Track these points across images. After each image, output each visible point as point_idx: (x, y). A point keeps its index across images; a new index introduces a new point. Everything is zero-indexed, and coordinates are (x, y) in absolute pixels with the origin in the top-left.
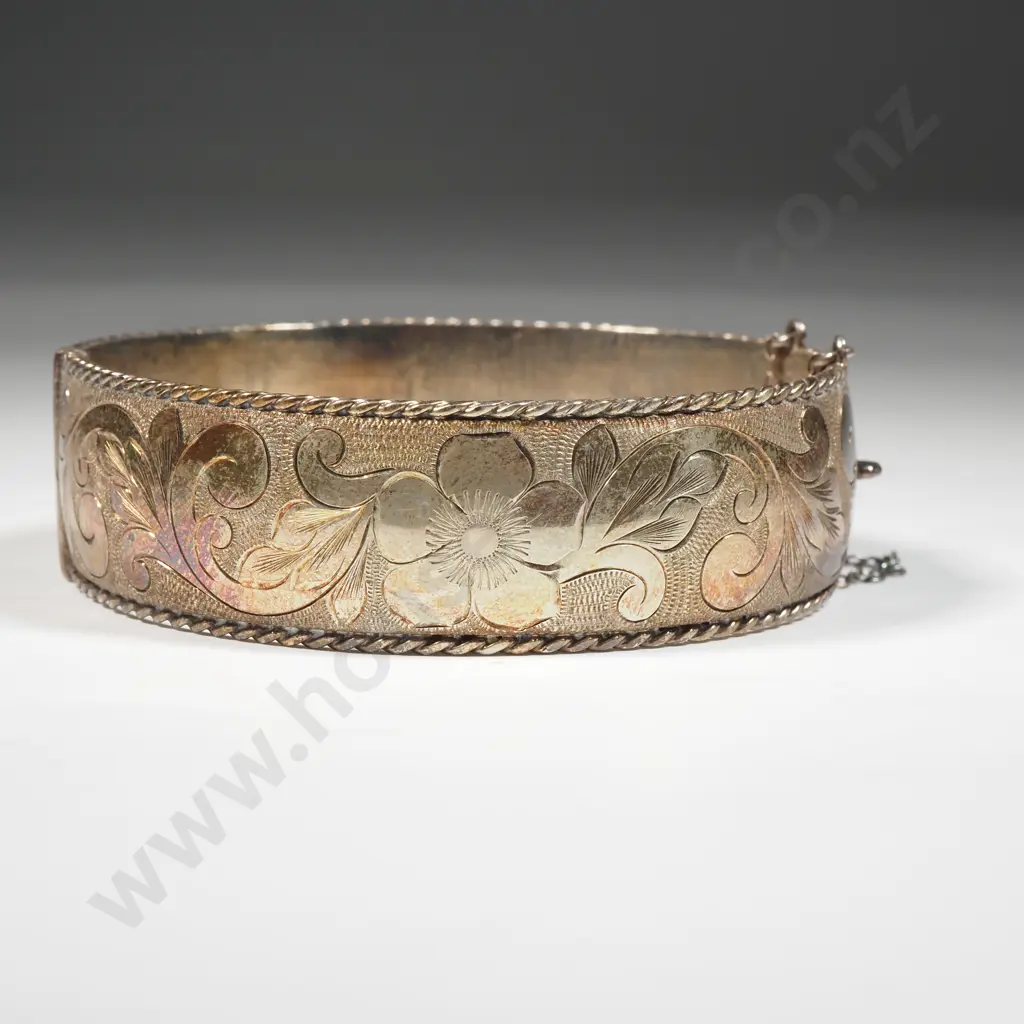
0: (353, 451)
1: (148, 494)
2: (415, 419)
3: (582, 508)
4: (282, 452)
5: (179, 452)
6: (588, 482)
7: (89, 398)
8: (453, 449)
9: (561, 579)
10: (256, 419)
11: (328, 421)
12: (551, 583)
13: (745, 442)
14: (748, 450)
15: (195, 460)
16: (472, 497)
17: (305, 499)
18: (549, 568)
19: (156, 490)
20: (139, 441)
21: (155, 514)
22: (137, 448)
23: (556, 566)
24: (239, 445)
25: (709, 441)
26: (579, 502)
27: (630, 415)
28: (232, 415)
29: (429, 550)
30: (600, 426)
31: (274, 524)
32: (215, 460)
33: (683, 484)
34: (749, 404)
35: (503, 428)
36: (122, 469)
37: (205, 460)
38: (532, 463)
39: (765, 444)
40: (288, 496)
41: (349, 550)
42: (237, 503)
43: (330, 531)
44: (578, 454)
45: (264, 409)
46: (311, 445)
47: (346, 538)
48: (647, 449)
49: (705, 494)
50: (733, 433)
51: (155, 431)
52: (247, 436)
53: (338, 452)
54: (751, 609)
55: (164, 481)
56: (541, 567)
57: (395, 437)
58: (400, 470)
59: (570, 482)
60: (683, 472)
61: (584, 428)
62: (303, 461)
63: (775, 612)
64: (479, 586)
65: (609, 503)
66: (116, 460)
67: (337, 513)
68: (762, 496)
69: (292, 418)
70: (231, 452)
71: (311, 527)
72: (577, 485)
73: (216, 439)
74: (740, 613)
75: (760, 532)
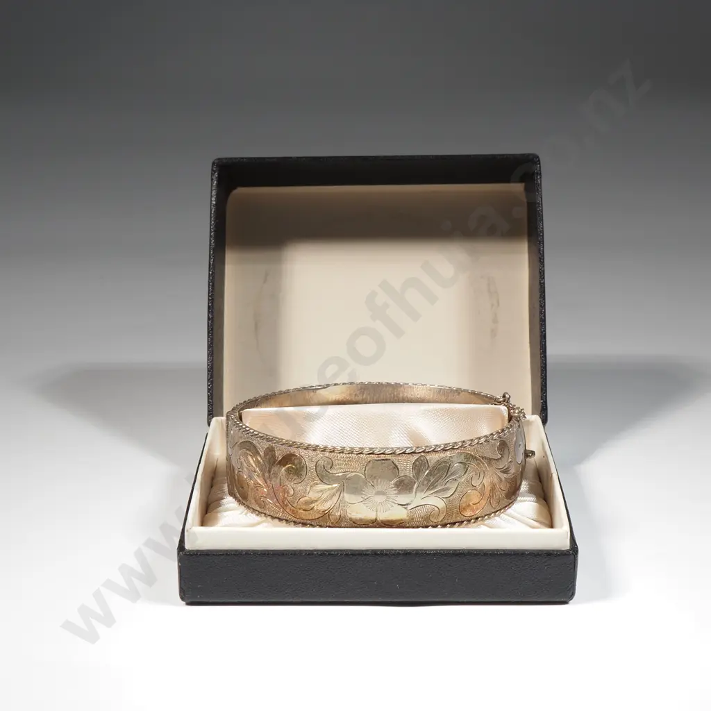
0: (336, 465)
1: (263, 475)
2: (357, 454)
3: (416, 485)
4: (311, 465)
5: (274, 462)
6: (418, 475)
7: (241, 437)
8: (371, 464)
9: (409, 509)
10: (302, 452)
11: (327, 454)
12: (405, 510)
13: (475, 457)
14: (477, 460)
15: (281, 465)
16: (377, 481)
17: (319, 481)
18: (404, 505)
19: (267, 474)
20: (260, 456)
21: (266, 483)
22: (259, 459)
23: (407, 504)
24: (296, 462)
25: (462, 458)
26: (415, 483)
27: (433, 451)
28: (293, 450)
29: (362, 499)
30: (422, 456)
31: (308, 489)
32: (287, 466)
33: (452, 474)
34: (477, 443)
35: (388, 457)
36: (254, 465)
37: (284, 466)
38: (398, 469)
39: (483, 458)
40: (313, 480)
41: (335, 499)
42: (295, 482)
43: (328, 493)
44: (414, 465)
45: (305, 449)
46: (321, 463)
47: (334, 495)
48: (439, 462)
49: (460, 477)
50: (471, 455)
51: (266, 454)
52: (299, 458)
53: (331, 465)
54: (478, 515)
55: (269, 472)
56: (402, 505)
57: (350, 461)
58: (352, 472)
59: (411, 476)
60: (452, 470)
61: (416, 457)
62: (319, 469)
63: (489, 515)
64: (380, 511)
65: (426, 482)
66: (252, 462)
67: (330, 486)
68: (482, 476)
69: (315, 453)
70: (294, 464)
71: (321, 491)
72: (414, 476)
73: (288, 459)
74: (475, 517)
75: (481, 488)
